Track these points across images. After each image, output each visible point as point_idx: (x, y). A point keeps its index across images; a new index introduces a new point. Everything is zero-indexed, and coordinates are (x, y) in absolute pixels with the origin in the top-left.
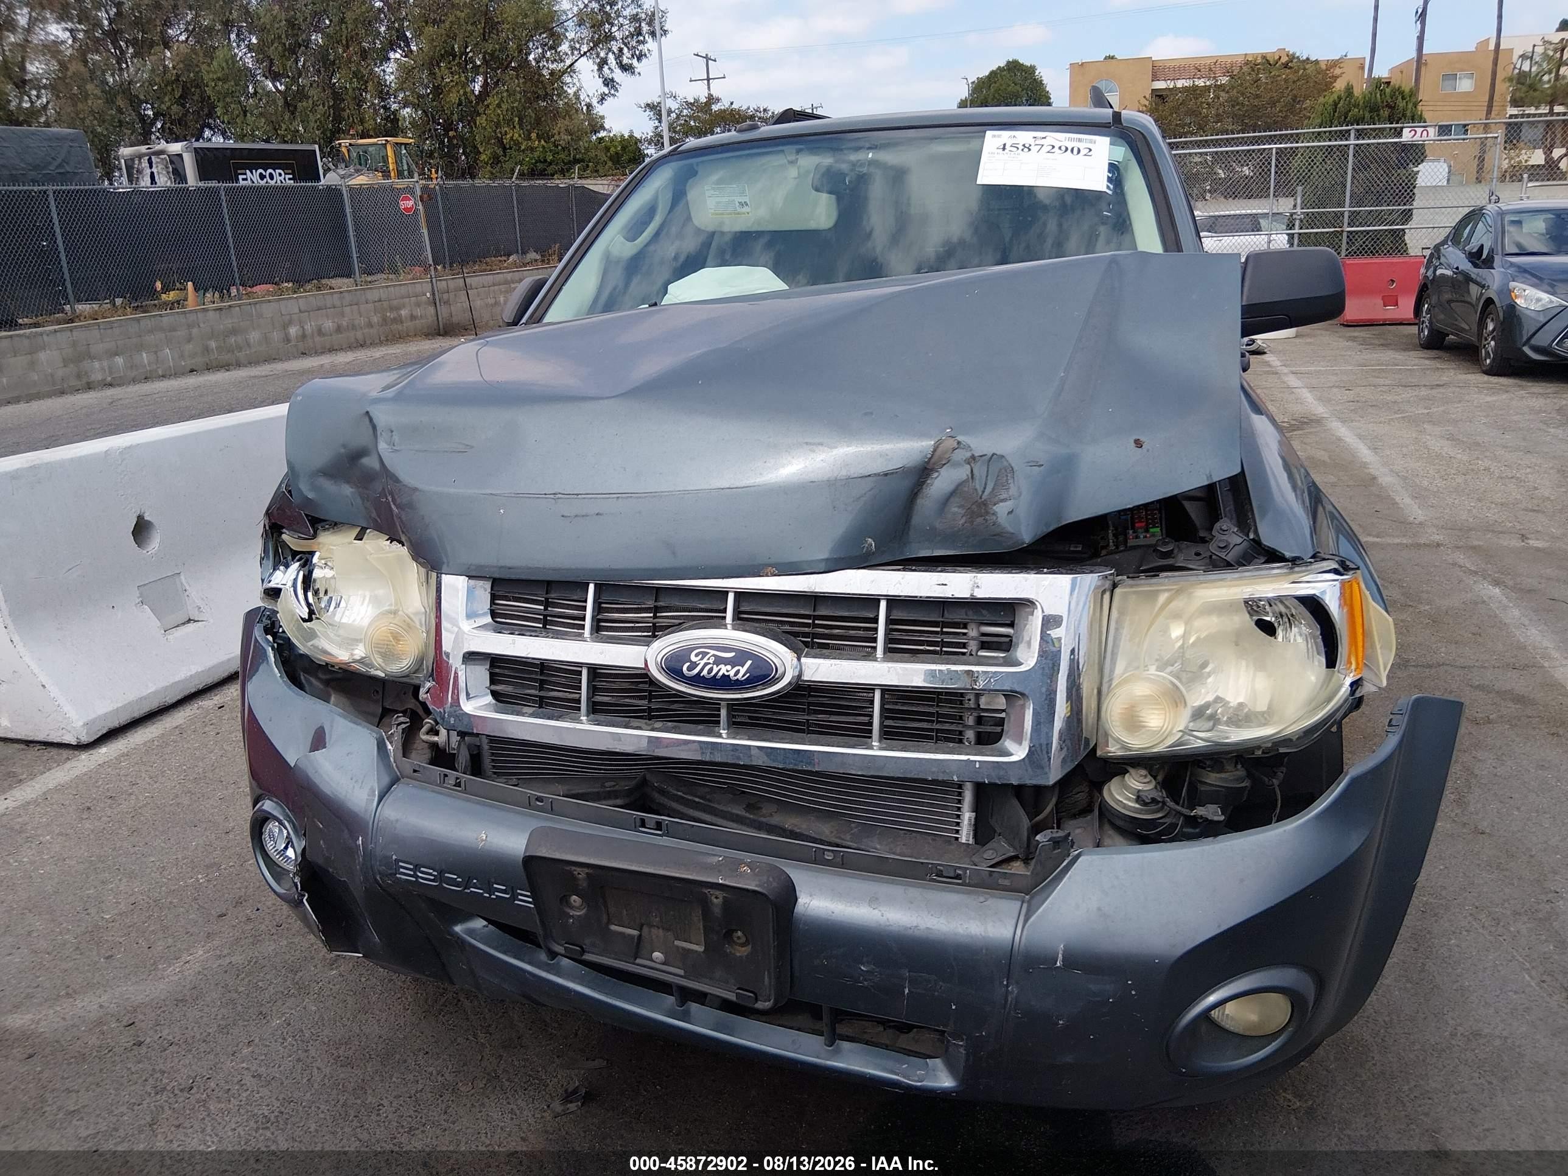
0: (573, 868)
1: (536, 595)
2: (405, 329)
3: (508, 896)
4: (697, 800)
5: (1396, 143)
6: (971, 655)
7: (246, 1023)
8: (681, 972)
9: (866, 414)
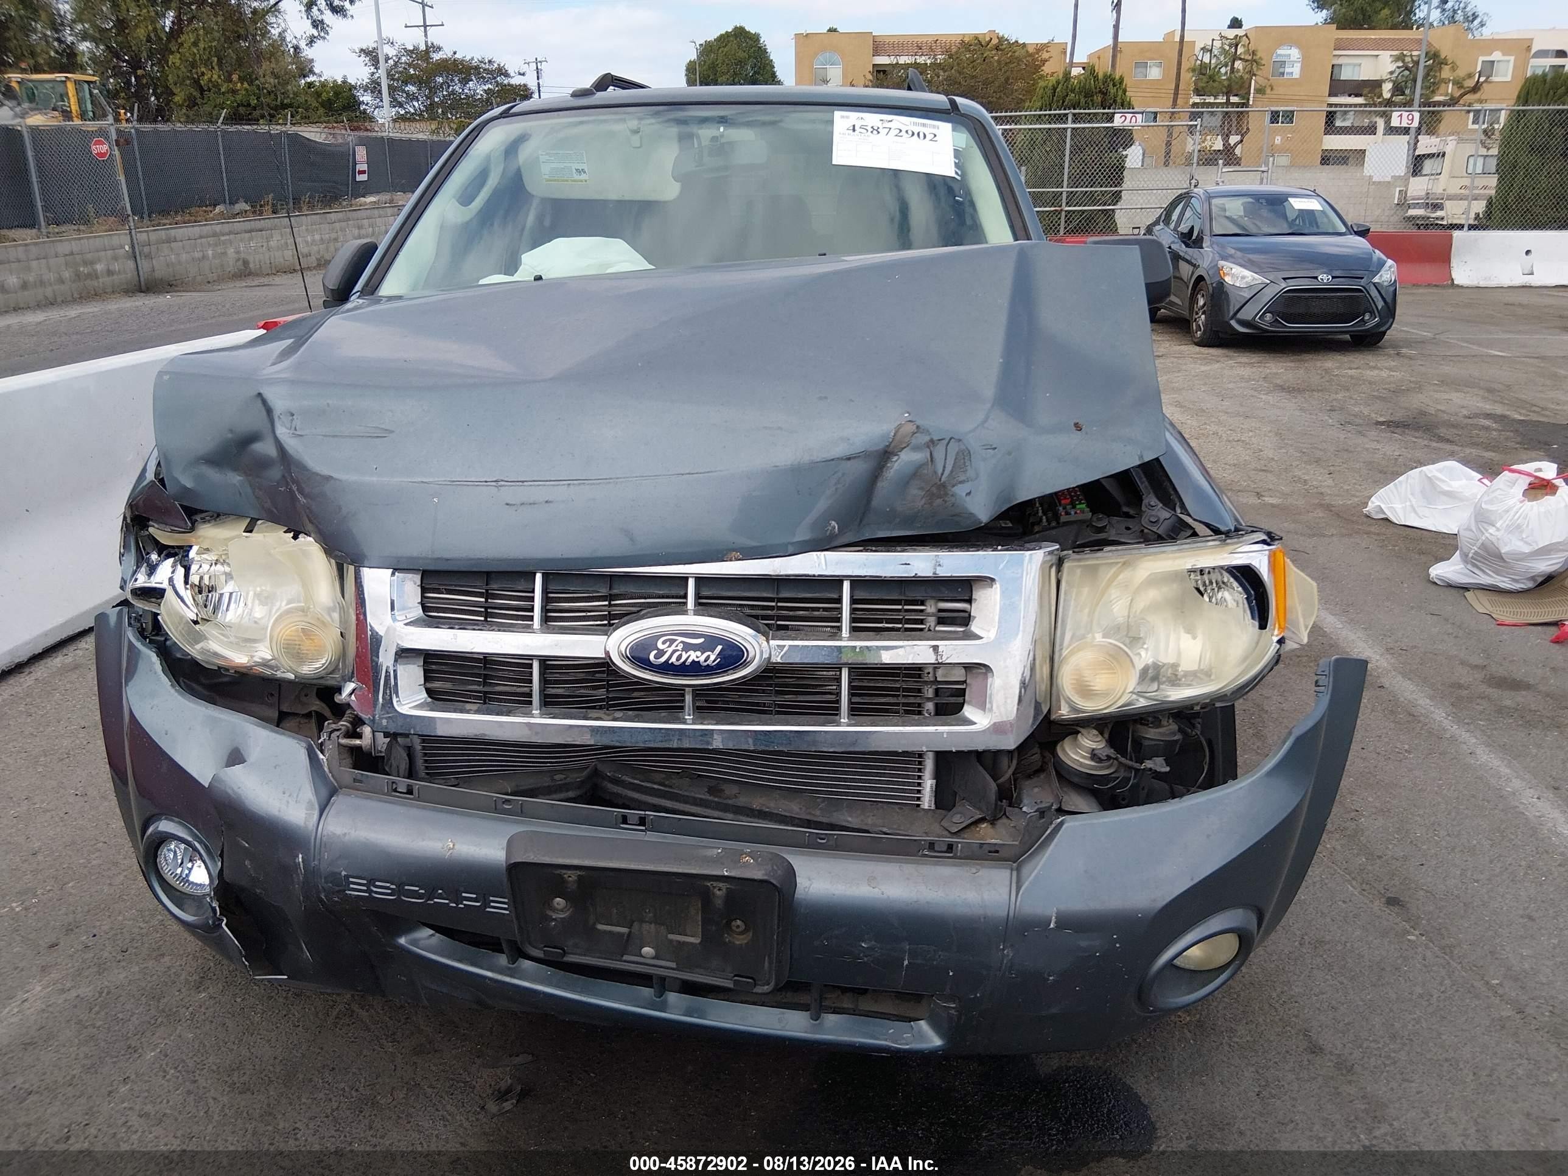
0: (564, 871)
1: (475, 587)
2: (101, 285)
3: (478, 904)
4: (656, 786)
5: (1108, 128)
6: (929, 630)
7: (114, 1060)
8: (673, 965)
9: (820, 398)
